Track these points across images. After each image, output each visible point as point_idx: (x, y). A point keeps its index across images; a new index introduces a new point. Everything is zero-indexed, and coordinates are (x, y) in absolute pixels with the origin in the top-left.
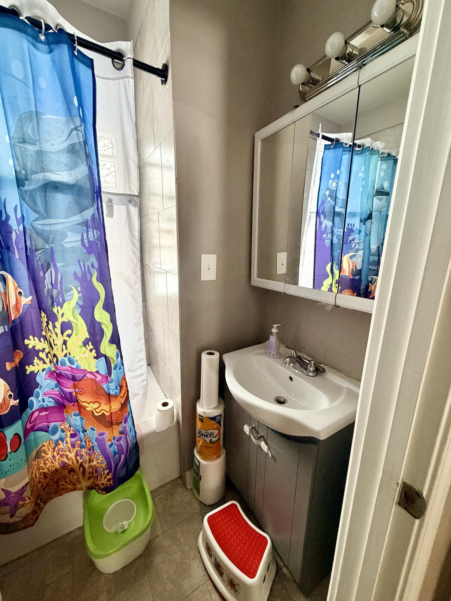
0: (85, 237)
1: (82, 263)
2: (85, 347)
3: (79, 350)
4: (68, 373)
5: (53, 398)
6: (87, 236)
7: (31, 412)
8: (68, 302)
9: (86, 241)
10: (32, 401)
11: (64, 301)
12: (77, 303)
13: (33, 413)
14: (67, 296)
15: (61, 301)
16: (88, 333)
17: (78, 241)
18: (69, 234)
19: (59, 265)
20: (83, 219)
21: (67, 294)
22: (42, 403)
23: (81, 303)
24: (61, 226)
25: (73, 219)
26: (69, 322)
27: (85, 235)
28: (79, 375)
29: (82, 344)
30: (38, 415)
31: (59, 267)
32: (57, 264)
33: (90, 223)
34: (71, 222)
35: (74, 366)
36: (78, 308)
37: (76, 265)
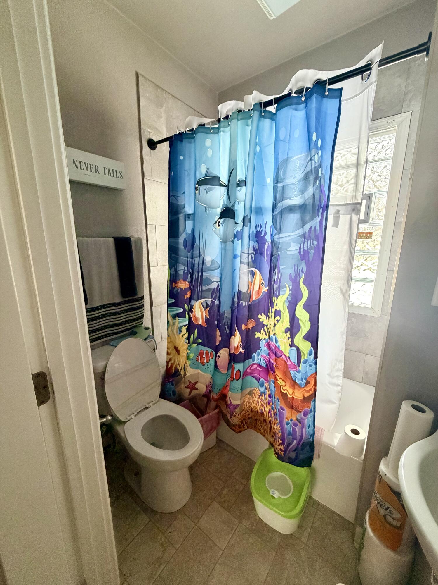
0: (302, 247)
1: (296, 268)
2: (286, 334)
3: (282, 334)
4: (274, 348)
5: (265, 361)
6: (303, 246)
7: (253, 363)
8: (282, 296)
9: (302, 250)
10: (254, 356)
11: (279, 295)
12: (287, 298)
13: (253, 364)
14: (282, 291)
15: (277, 294)
16: (289, 324)
17: (297, 249)
18: (292, 244)
19: (281, 267)
20: (303, 232)
21: (282, 290)
22: (259, 361)
23: (290, 299)
24: (288, 239)
25: (297, 232)
26: (280, 311)
27: (302, 245)
28: (279, 354)
29: (284, 331)
30: (256, 368)
31: (281, 269)
32: (280, 266)
33: (307, 236)
34: (295, 235)
35: (277, 345)
36: (287, 302)
37: (292, 268)
